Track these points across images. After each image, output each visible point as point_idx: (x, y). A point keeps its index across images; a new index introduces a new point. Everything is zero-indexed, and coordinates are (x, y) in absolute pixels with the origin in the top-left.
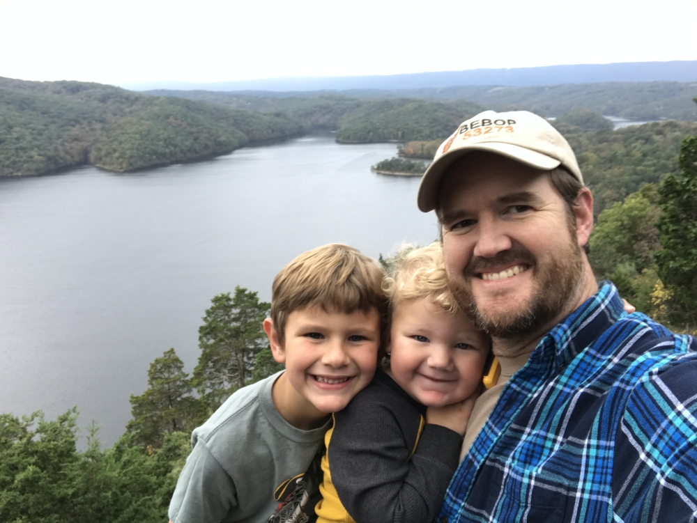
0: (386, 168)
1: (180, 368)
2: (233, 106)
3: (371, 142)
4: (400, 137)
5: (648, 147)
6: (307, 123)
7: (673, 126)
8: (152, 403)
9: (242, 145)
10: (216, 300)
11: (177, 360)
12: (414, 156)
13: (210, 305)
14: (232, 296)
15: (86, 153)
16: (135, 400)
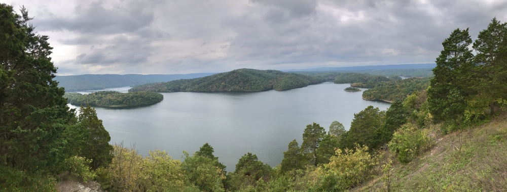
0: (348, 90)
1: (297, 145)
2: (308, 75)
3: (343, 83)
4: (352, 82)
5: (410, 83)
6: (326, 79)
7: (415, 78)
8: (289, 155)
9: (310, 84)
10: (308, 126)
11: (296, 143)
12: (355, 86)
13: (306, 128)
14: (312, 125)
15: (272, 86)
16: (284, 153)
